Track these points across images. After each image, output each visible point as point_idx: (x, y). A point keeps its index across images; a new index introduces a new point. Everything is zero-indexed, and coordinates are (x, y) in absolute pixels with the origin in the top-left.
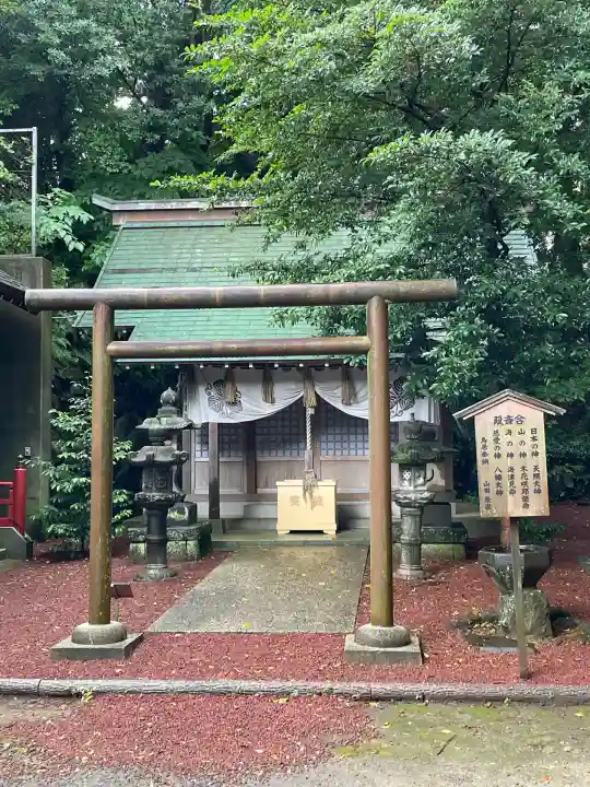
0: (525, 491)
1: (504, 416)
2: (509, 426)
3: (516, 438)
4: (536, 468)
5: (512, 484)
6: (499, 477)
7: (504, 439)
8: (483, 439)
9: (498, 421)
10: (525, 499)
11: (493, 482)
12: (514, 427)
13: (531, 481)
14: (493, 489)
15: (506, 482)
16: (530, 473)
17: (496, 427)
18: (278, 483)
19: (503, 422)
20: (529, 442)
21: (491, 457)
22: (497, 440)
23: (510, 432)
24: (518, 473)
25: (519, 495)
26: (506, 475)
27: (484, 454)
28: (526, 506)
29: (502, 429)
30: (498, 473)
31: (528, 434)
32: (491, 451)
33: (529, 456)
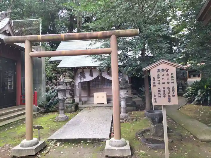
0: (169, 96)
1: (161, 69)
2: (163, 73)
3: (165, 77)
4: (173, 87)
5: (164, 93)
6: (159, 91)
7: (161, 77)
8: (154, 78)
9: (159, 71)
10: (169, 99)
11: (157, 93)
12: (165, 73)
13: (171, 92)
14: (157, 95)
15: (162, 93)
16: (171, 89)
17: (159, 73)
18: (94, 93)
19: (161, 71)
20: (171, 79)
21: (156, 84)
22: (158, 78)
23: (163, 75)
24: (166, 90)
25: (167, 97)
26: (162, 90)
27: (154, 83)
28: (169, 101)
29: (161, 74)
30: (159, 89)
31: (170, 76)
32: (156, 82)
33: (170, 83)
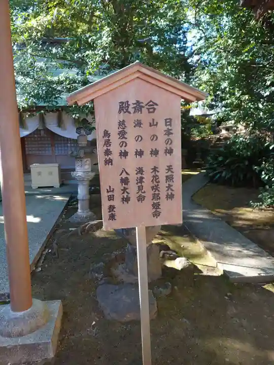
0: (156, 196)
1: (132, 101)
2: (138, 116)
3: (146, 131)
4: (170, 168)
5: (140, 188)
6: (125, 181)
7: (132, 132)
8: (106, 134)
9: (123, 107)
10: (156, 206)
11: (118, 187)
12: (144, 116)
13: (163, 185)
14: (118, 195)
15: (133, 187)
16: (162, 174)
17: (122, 116)
19: (131, 109)
20: (162, 138)
21: (115, 156)
22: (122, 134)
23: (139, 124)
24: (148, 176)
25: (148, 202)
26: (133, 177)
27: (108, 152)
28: (156, 214)
29: (130, 119)
30: (124, 176)
31: (162, 126)
32: (115, 148)
33: (161, 153)
